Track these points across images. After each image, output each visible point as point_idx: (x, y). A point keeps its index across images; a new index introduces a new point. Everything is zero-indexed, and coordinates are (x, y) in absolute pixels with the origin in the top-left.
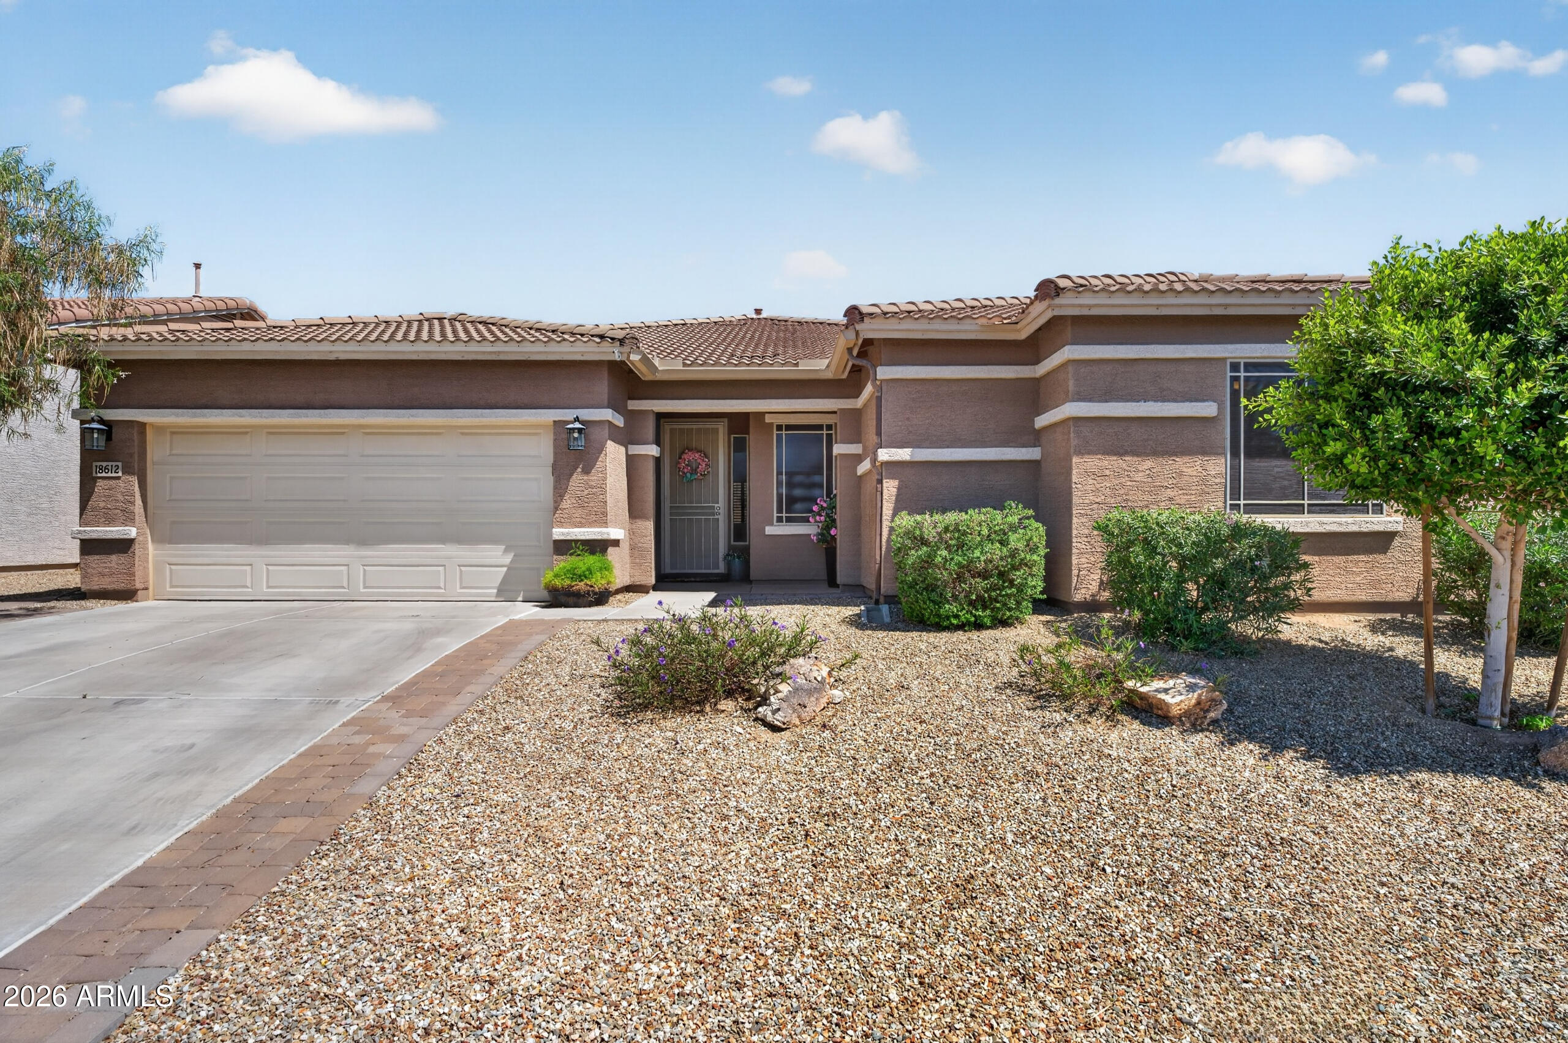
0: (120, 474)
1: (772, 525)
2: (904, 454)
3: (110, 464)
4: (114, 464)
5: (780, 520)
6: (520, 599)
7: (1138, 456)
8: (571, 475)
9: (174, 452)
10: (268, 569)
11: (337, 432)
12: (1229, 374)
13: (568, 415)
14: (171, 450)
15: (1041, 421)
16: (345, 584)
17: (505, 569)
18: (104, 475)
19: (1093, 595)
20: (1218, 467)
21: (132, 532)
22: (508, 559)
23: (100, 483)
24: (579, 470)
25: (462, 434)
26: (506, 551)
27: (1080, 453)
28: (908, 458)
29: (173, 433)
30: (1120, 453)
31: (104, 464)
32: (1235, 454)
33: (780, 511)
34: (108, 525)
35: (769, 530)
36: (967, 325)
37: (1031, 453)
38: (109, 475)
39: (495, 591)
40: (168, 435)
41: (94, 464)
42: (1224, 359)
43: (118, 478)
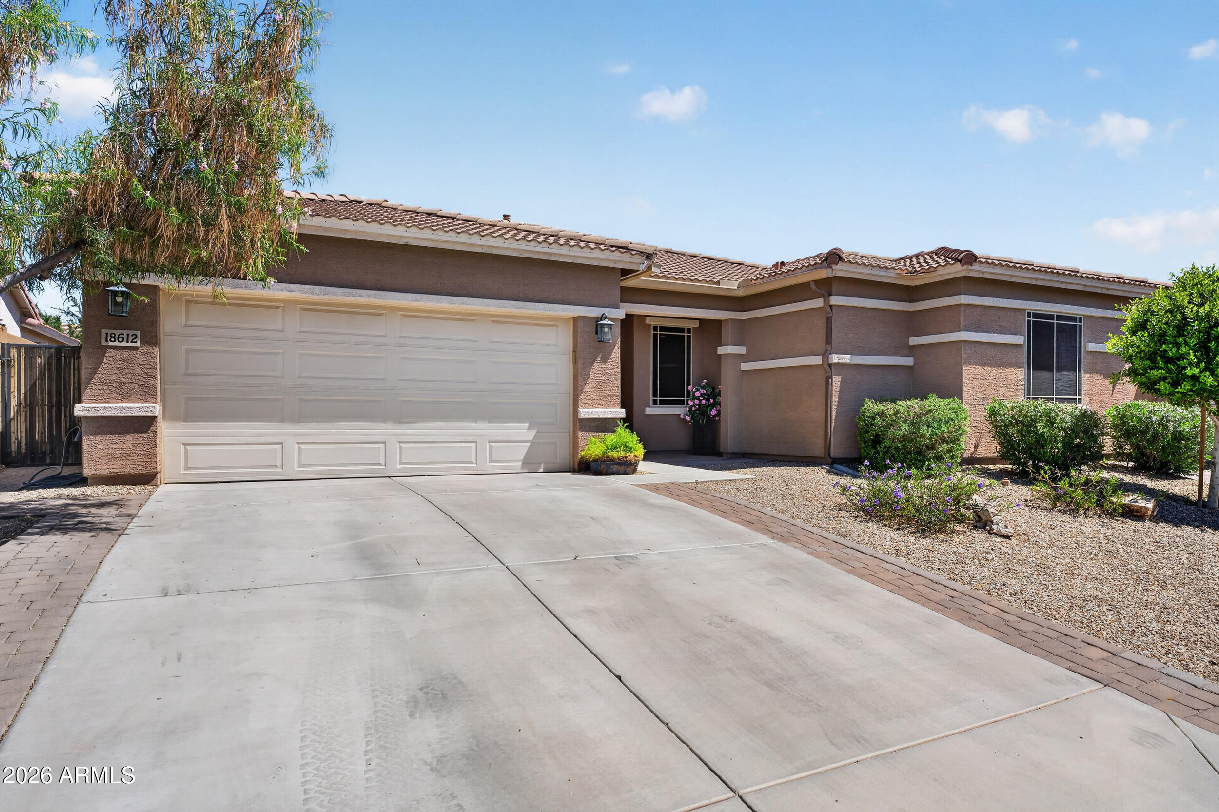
0: (138, 344)
1: (649, 406)
2: (846, 359)
3: (125, 332)
4: (131, 332)
5: (655, 402)
6: (541, 470)
7: (991, 367)
8: (593, 364)
9: (190, 323)
10: (299, 448)
11: (376, 312)
12: (1027, 319)
13: (594, 312)
14: (188, 319)
15: (914, 341)
16: (382, 462)
17: (529, 444)
18: (117, 344)
19: (972, 454)
20: (1019, 375)
21: (156, 409)
22: (531, 435)
23: (110, 353)
24: (599, 359)
25: (493, 322)
26: (529, 428)
27: (965, 363)
28: (848, 361)
29: (189, 302)
30: (983, 365)
31: (118, 332)
32: (1029, 368)
33: (655, 395)
34: (122, 401)
35: (649, 411)
36: (891, 274)
37: (909, 361)
38: (124, 344)
39: (520, 463)
40: (184, 303)
41: (104, 331)
42: (1025, 310)
43: (136, 348)
